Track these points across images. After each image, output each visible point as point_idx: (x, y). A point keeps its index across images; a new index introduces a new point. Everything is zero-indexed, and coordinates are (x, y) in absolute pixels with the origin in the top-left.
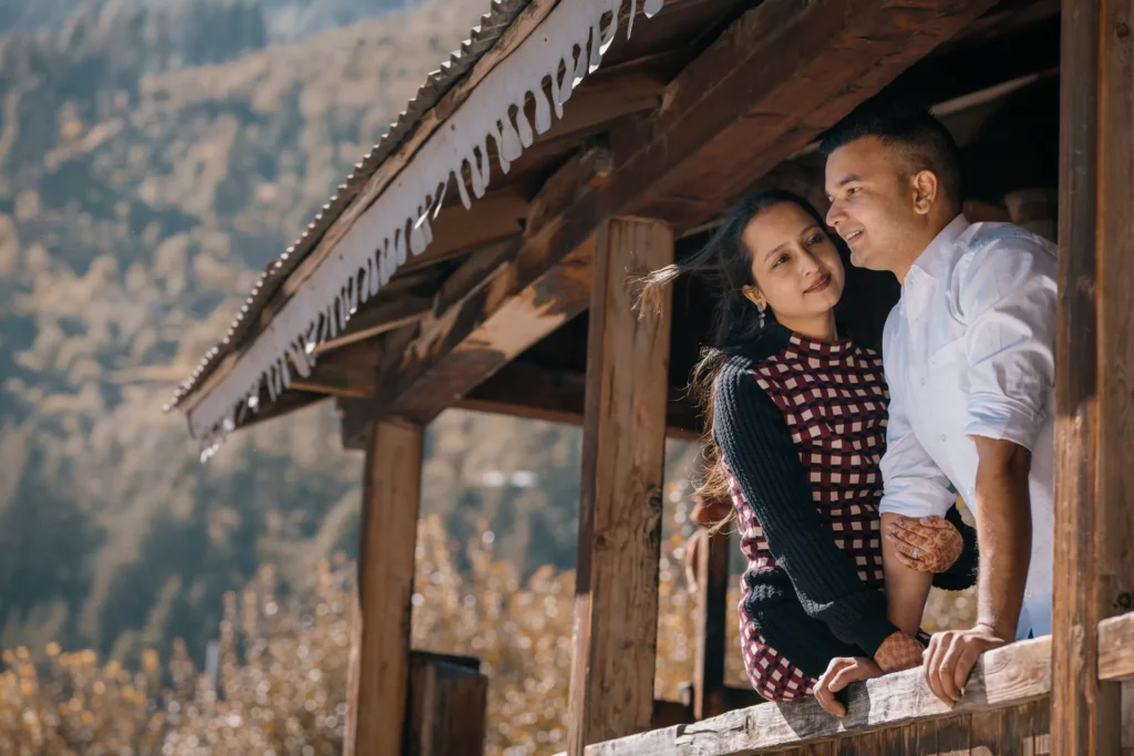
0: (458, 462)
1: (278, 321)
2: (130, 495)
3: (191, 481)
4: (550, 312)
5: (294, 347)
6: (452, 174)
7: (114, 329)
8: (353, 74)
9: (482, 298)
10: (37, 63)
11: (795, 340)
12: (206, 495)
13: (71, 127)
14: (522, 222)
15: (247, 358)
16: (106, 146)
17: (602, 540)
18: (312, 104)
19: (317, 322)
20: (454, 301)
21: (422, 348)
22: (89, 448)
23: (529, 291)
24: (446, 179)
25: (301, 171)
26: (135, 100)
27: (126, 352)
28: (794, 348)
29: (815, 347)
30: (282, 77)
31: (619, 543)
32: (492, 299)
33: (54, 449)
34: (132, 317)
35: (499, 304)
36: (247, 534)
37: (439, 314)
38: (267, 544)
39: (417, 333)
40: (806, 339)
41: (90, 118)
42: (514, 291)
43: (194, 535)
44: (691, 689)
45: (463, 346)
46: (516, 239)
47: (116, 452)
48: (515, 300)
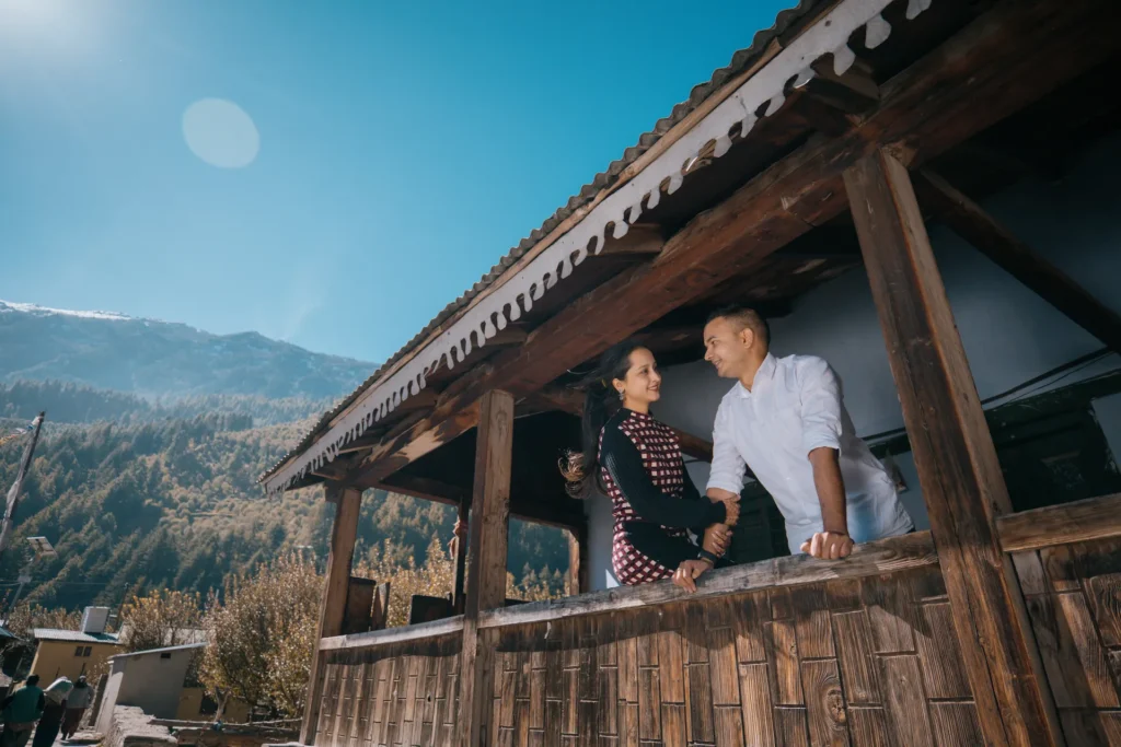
0: (292, 542)
1: (321, 440)
2: (193, 548)
3: (213, 544)
4: (438, 440)
5: (328, 449)
6: (444, 355)
7: (195, 500)
8: (275, 437)
9: (410, 434)
10: (184, 426)
11: (633, 414)
12: (216, 549)
13: (191, 445)
14: (436, 401)
15: (301, 458)
16: (201, 450)
17: (486, 520)
18: (263, 444)
19: (344, 436)
20: (392, 437)
21: (372, 458)
22: (182, 534)
23: (436, 429)
24: (439, 358)
25: (257, 461)
26: (212, 438)
27: (198, 507)
28: (633, 417)
29: (642, 417)
30: (256, 435)
31: (493, 521)
32: (416, 433)
33: (170, 531)
34: (201, 498)
35: (419, 435)
36: (229, 558)
37: (383, 444)
38: (233, 563)
39: (371, 452)
40: (638, 414)
41: (198, 442)
42: (429, 428)
43: (212, 559)
44: (451, 594)
45: (396, 455)
46: (432, 408)
47: (191, 535)
48: (428, 433)
